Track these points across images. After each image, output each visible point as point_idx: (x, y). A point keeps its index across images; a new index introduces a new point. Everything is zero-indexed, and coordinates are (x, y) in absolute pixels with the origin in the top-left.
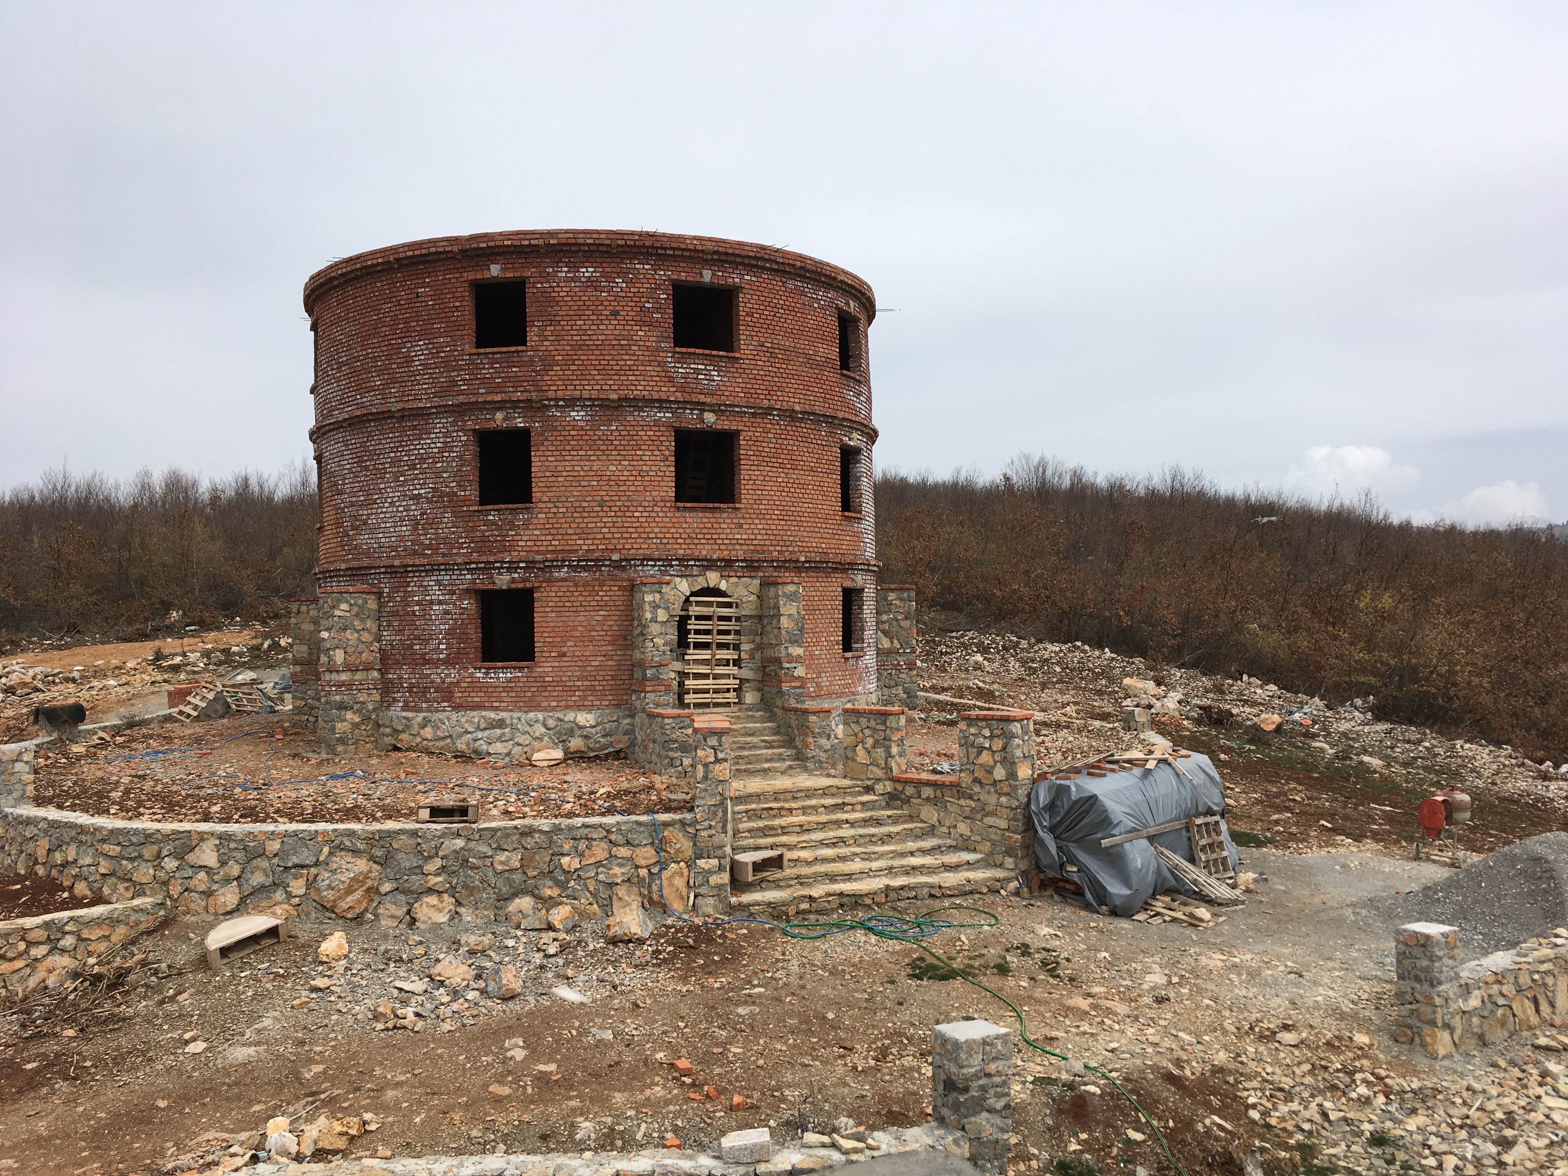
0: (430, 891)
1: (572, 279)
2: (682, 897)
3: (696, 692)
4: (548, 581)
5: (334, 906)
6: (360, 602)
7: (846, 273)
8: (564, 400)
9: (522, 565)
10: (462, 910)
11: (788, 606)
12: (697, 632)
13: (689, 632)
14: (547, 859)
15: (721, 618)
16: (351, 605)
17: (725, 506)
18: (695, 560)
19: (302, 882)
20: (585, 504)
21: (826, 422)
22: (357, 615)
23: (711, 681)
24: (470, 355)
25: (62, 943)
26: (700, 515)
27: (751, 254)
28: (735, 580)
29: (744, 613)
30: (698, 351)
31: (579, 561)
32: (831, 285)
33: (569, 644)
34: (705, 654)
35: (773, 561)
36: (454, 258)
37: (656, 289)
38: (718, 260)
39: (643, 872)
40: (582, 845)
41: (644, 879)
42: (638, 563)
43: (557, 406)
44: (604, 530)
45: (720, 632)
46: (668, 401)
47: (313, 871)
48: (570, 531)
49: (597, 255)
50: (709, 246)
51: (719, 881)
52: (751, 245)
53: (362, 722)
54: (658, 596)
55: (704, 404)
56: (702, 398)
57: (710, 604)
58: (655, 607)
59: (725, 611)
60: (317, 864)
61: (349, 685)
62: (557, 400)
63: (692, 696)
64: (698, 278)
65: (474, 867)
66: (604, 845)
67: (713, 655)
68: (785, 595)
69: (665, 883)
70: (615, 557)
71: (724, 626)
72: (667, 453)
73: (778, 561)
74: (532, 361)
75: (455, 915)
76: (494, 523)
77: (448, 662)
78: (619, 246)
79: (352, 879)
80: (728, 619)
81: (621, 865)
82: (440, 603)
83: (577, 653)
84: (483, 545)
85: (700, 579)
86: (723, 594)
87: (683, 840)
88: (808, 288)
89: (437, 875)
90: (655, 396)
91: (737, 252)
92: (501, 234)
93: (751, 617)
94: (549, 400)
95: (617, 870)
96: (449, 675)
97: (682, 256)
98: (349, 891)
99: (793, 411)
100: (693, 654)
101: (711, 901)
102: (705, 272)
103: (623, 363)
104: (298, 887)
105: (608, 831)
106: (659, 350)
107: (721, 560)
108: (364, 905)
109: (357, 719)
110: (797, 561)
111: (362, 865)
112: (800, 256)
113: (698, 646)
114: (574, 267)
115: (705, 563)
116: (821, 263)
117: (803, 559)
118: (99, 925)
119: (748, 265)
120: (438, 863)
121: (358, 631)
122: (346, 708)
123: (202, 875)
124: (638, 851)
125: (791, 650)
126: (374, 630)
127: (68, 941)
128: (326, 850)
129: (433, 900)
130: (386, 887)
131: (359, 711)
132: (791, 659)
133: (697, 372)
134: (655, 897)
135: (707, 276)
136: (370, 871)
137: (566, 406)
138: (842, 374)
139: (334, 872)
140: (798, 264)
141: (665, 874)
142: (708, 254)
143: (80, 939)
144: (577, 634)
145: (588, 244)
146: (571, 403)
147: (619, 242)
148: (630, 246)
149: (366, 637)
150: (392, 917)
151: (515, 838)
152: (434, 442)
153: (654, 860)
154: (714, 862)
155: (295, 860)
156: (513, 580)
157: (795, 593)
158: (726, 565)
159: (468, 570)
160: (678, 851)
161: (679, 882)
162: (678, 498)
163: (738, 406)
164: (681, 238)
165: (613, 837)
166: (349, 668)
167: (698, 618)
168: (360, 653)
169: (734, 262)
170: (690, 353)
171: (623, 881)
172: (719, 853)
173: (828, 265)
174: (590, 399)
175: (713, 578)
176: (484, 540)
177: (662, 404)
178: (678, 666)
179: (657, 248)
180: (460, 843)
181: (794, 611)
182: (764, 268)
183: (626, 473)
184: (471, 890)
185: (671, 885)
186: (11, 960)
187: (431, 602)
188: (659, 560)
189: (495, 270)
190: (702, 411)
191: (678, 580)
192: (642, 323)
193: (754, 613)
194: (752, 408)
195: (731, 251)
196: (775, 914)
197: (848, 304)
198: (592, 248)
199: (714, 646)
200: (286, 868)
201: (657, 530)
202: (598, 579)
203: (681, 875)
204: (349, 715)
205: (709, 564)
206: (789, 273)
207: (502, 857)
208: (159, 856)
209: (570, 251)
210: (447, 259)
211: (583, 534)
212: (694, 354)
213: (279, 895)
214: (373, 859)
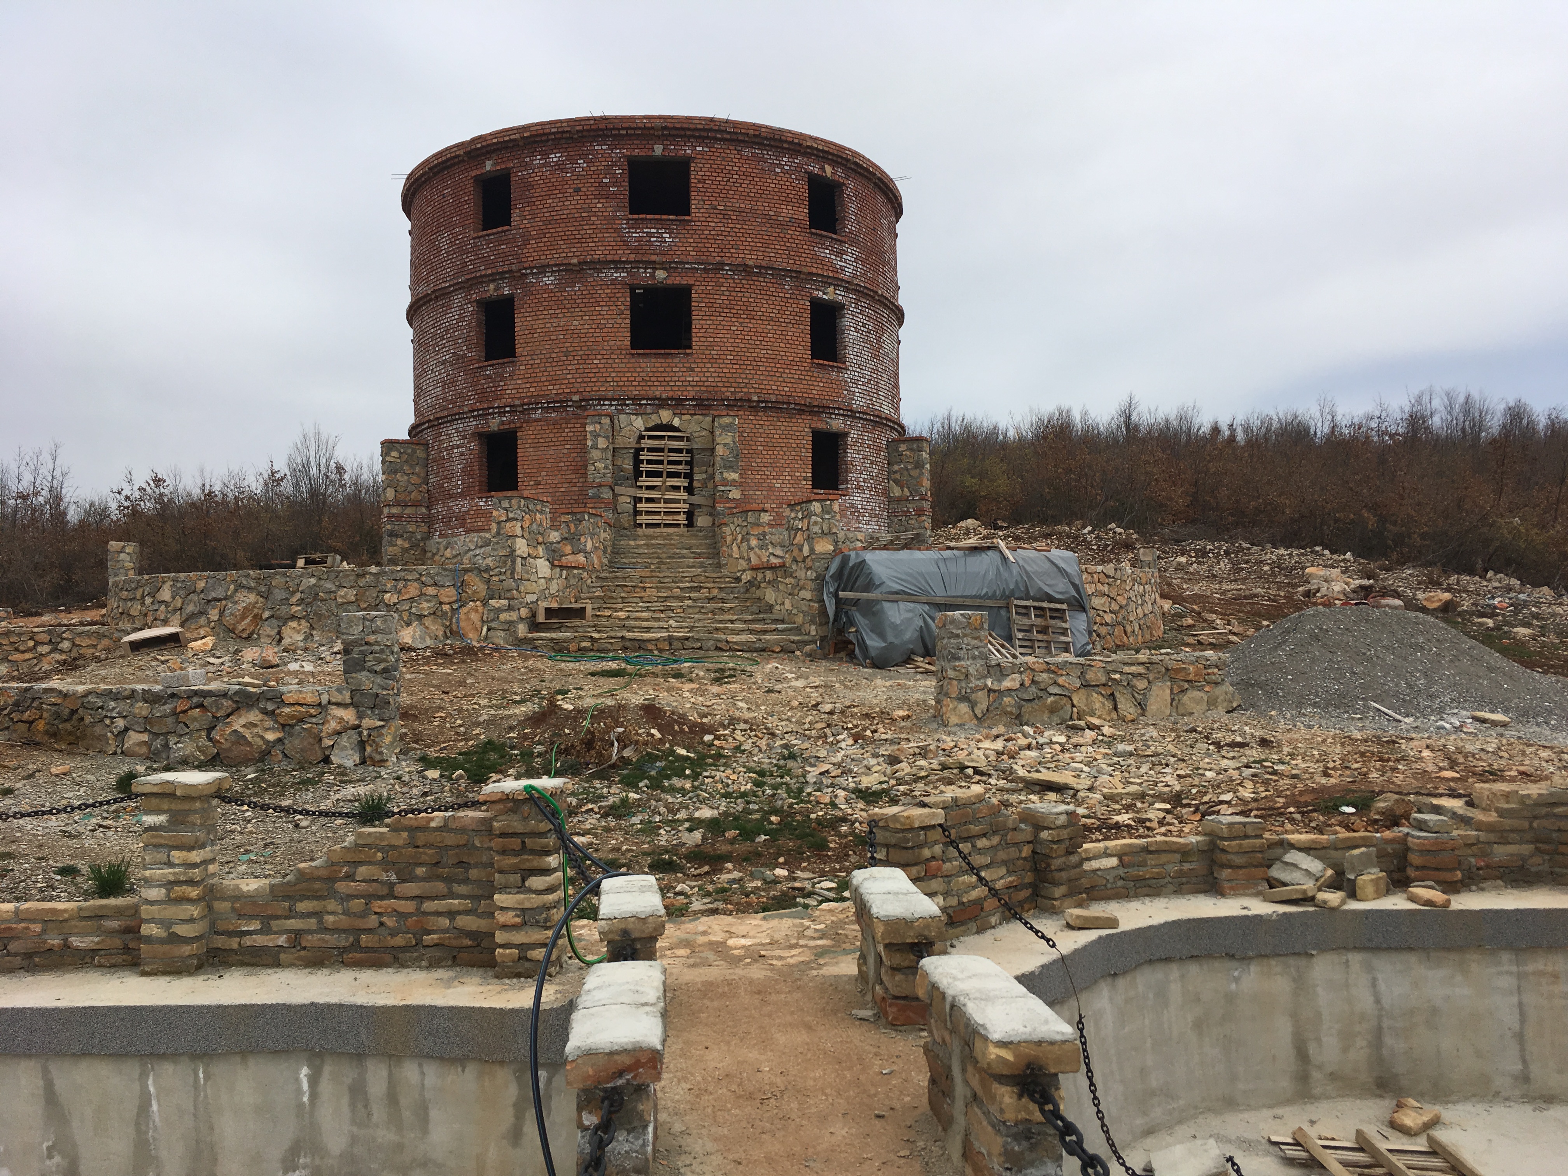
0: (293, 617)
1: (544, 165)
2: (476, 629)
3: (648, 513)
4: (528, 422)
5: (234, 629)
6: (409, 451)
7: (816, 139)
8: (536, 267)
9: (507, 409)
10: (314, 632)
11: (724, 436)
12: (649, 462)
13: (642, 461)
14: (375, 595)
15: (671, 450)
16: (401, 453)
17: (676, 351)
18: (647, 399)
19: (216, 611)
20: (554, 355)
21: (791, 277)
22: (406, 461)
23: (662, 505)
24: (474, 238)
25: (61, 645)
26: (653, 360)
27: (699, 126)
28: (687, 417)
29: (695, 446)
30: (648, 216)
31: (549, 403)
32: (799, 151)
33: (543, 474)
34: (656, 482)
35: (723, 400)
36: (463, 161)
37: (612, 166)
38: (670, 135)
39: (446, 608)
40: (400, 585)
41: (446, 613)
42: (596, 403)
43: (533, 274)
44: (569, 376)
45: (670, 463)
46: (621, 262)
47: (224, 602)
48: (544, 379)
49: (563, 141)
50: (658, 123)
51: (508, 618)
52: (700, 119)
53: (411, 548)
54: (598, 426)
55: (654, 262)
56: (654, 258)
57: (663, 437)
58: (596, 435)
59: (676, 444)
60: (225, 599)
61: (399, 517)
62: (531, 268)
63: (644, 517)
64: (650, 153)
65: (322, 600)
66: (416, 585)
67: (664, 482)
68: (721, 426)
69: (462, 616)
70: (576, 398)
71: (674, 457)
72: (622, 308)
73: (728, 400)
74: (514, 238)
75: (309, 637)
76: (489, 377)
77: (463, 495)
78: (578, 131)
79: (245, 608)
80: (680, 451)
81: (428, 601)
82: (458, 447)
83: (550, 482)
84: (482, 395)
85: (654, 417)
86: (676, 429)
87: (479, 584)
88: (769, 156)
89: (297, 605)
90: (609, 258)
91: (685, 126)
92: (490, 134)
93: (703, 450)
94: (526, 269)
95: (425, 605)
96: (463, 506)
97: (635, 134)
98: (243, 617)
99: (747, 266)
100: (645, 481)
101: (502, 634)
102: (656, 146)
103: (583, 232)
104: (214, 614)
105: (421, 575)
106: (616, 217)
107: (672, 399)
108: (252, 628)
109: (407, 545)
110: (749, 400)
111: (252, 598)
112: (754, 125)
113: (650, 474)
114: (545, 155)
115: (657, 402)
116: (781, 131)
117: (755, 398)
118: (89, 637)
119: (700, 137)
120: (298, 595)
121: (408, 475)
122: (397, 536)
123: (163, 607)
124: (442, 591)
125: (726, 475)
126: (423, 475)
127: (66, 645)
128: (232, 587)
129: (294, 624)
130: (266, 614)
131: (409, 539)
132: (725, 482)
133: (650, 235)
134: (454, 627)
135: (658, 150)
136: (257, 603)
137: (539, 273)
138: (812, 233)
139: (236, 603)
140: (751, 132)
141: (464, 610)
142: (658, 130)
143: (74, 644)
144: (548, 465)
145: (554, 133)
146: (543, 270)
147: (578, 128)
148: (588, 130)
149: (415, 479)
150: (268, 636)
151: (352, 578)
152: (453, 316)
153: (455, 598)
154: (505, 602)
155: (214, 595)
156: (503, 423)
157: (731, 424)
158: (677, 404)
159: (474, 417)
160: (475, 592)
161: (474, 616)
162: (634, 346)
163: (688, 263)
164: (632, 119)
165: (423, 579)
166: (398, 503)
167: (649, 450)
168: (410, 493)
169: (685, 136)
170: (642, 219)
171: (430, 614)
172: (508, 595)
173: (790, 132)
174: (556, 265)
175: (665, 416)
176: (484, 391)
177: (617, 264)
178: (632, 491)
179: (611, 129)
180: (313, 581)
181: (729, 440)
182: (716, 139)
183: (586, 326)
184: (320, 617)
185: (469, 619)
186: (23, 652)
187: (453, 447)
188: (615, 400)
189: (489, 166)
190: (655, 269)
191: (633, 417)
192: (599, 196)
193: (705, 446)
194: (702, 264)
195: (678, 126)
196: (556, 647)
197: (823, 169)
198: (557, 136)
199: (665, 475)
200: (209, 601)
201: (613, 374)
202: (564, 418)
203: (477, 611)
204: (399, 542)
205: (662, 403)
206: (743, 141)
207: (342, 592)
208: (143, 597)
209: (542, 141)
210: (460, 162)
211: (553, 381)
212: (646, 219)
213: (202, 620)
214: (259, 594)
